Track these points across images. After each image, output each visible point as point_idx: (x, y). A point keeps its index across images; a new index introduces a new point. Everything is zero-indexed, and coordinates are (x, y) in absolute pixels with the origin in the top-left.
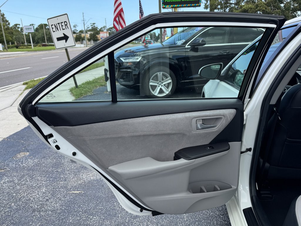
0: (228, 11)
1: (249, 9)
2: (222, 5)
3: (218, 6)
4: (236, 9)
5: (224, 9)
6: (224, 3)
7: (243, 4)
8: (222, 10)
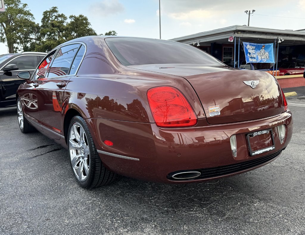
0: (29, 46)
1: (51, 45)
2: (22, 40)
3: (17, 40)
4: (37, 44)
5: (25, 43)
6: (23, 37)
7: (44, 40)
8: (22, 44)
